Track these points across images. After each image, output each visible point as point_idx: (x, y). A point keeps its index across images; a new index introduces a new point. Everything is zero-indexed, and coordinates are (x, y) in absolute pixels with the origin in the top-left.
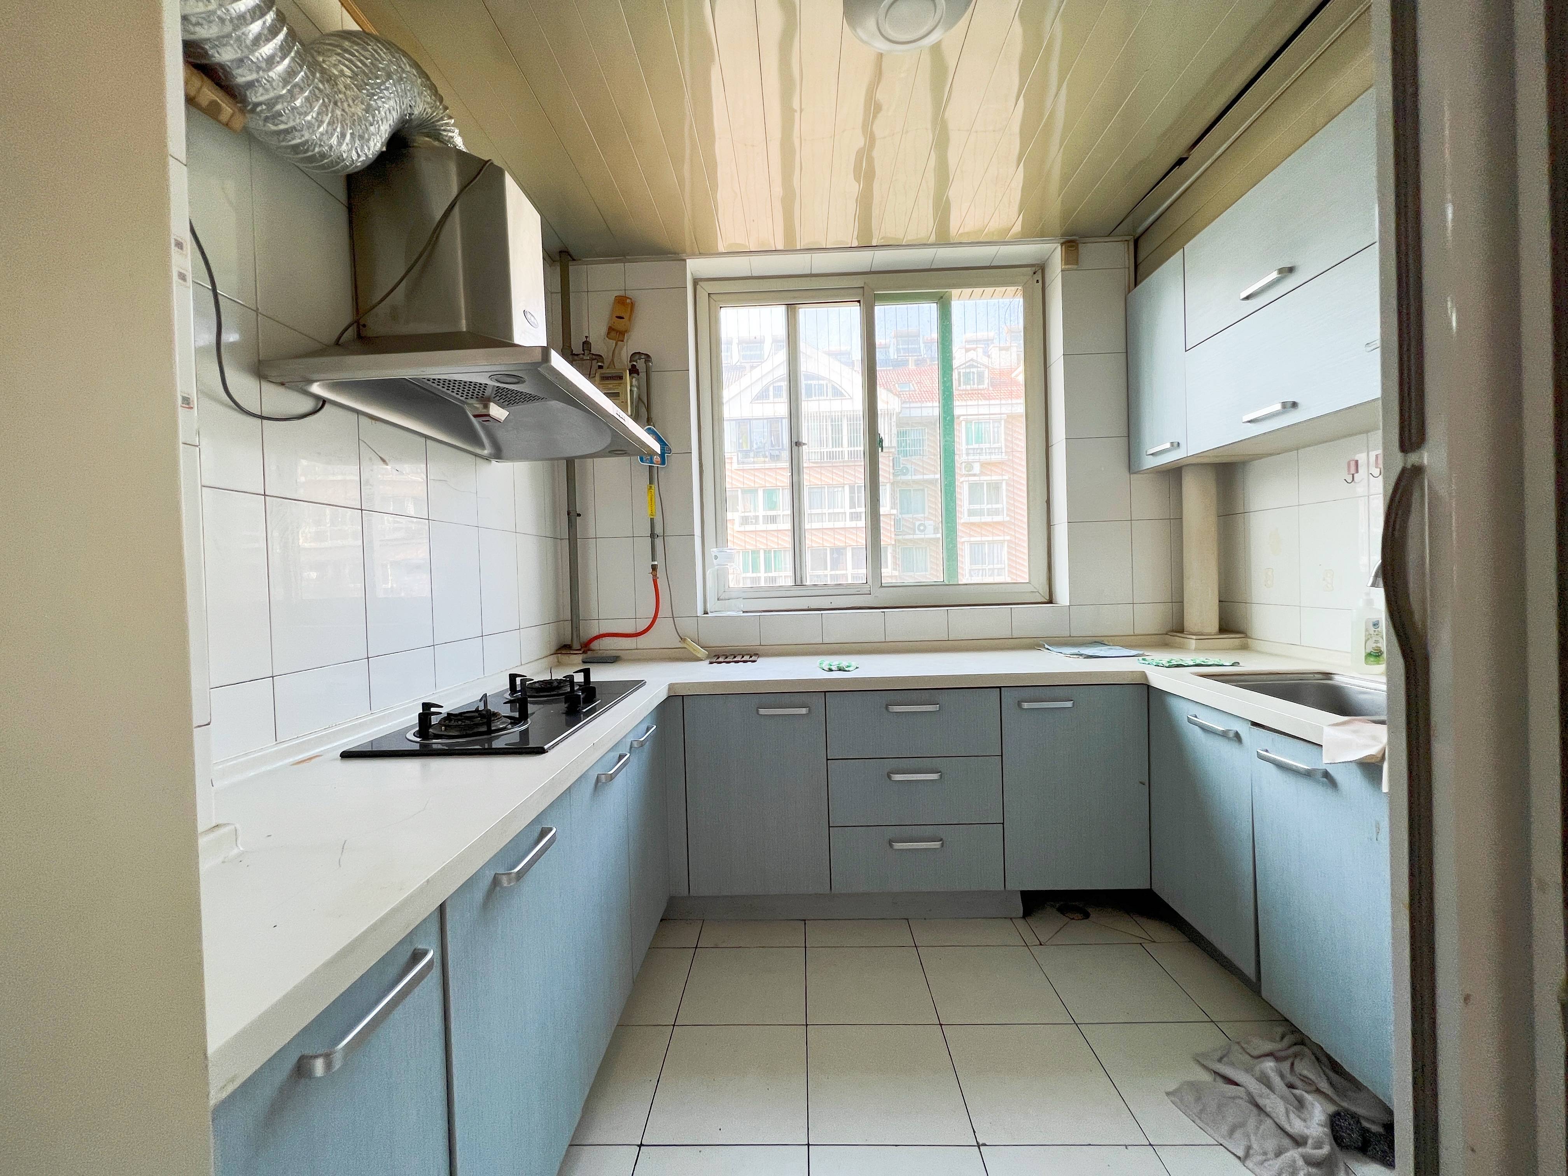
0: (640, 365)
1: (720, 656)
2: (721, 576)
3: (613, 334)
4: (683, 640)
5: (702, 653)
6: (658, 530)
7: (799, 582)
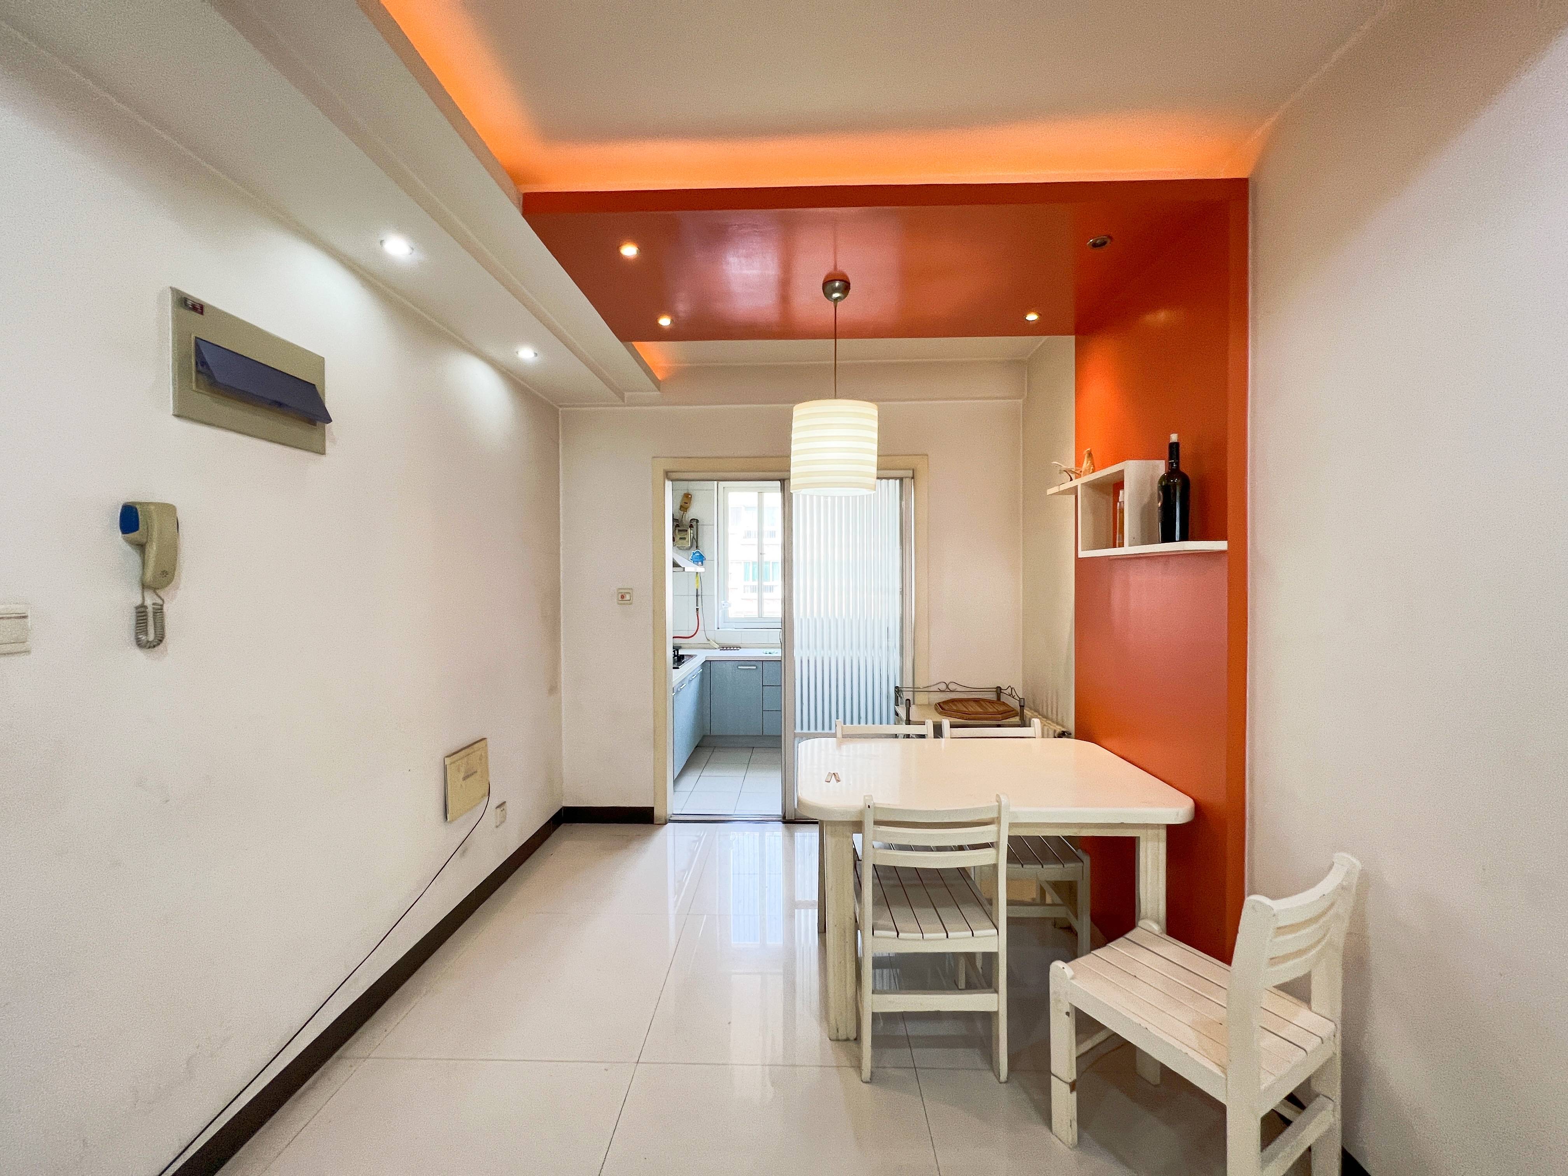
0: (694, 523)
1: (724, 648)
2: (725, 613)
3: (682, 509)
4: (709, 640)
5: (717, 646)
6: (699, 593)
7: (760, 616)
